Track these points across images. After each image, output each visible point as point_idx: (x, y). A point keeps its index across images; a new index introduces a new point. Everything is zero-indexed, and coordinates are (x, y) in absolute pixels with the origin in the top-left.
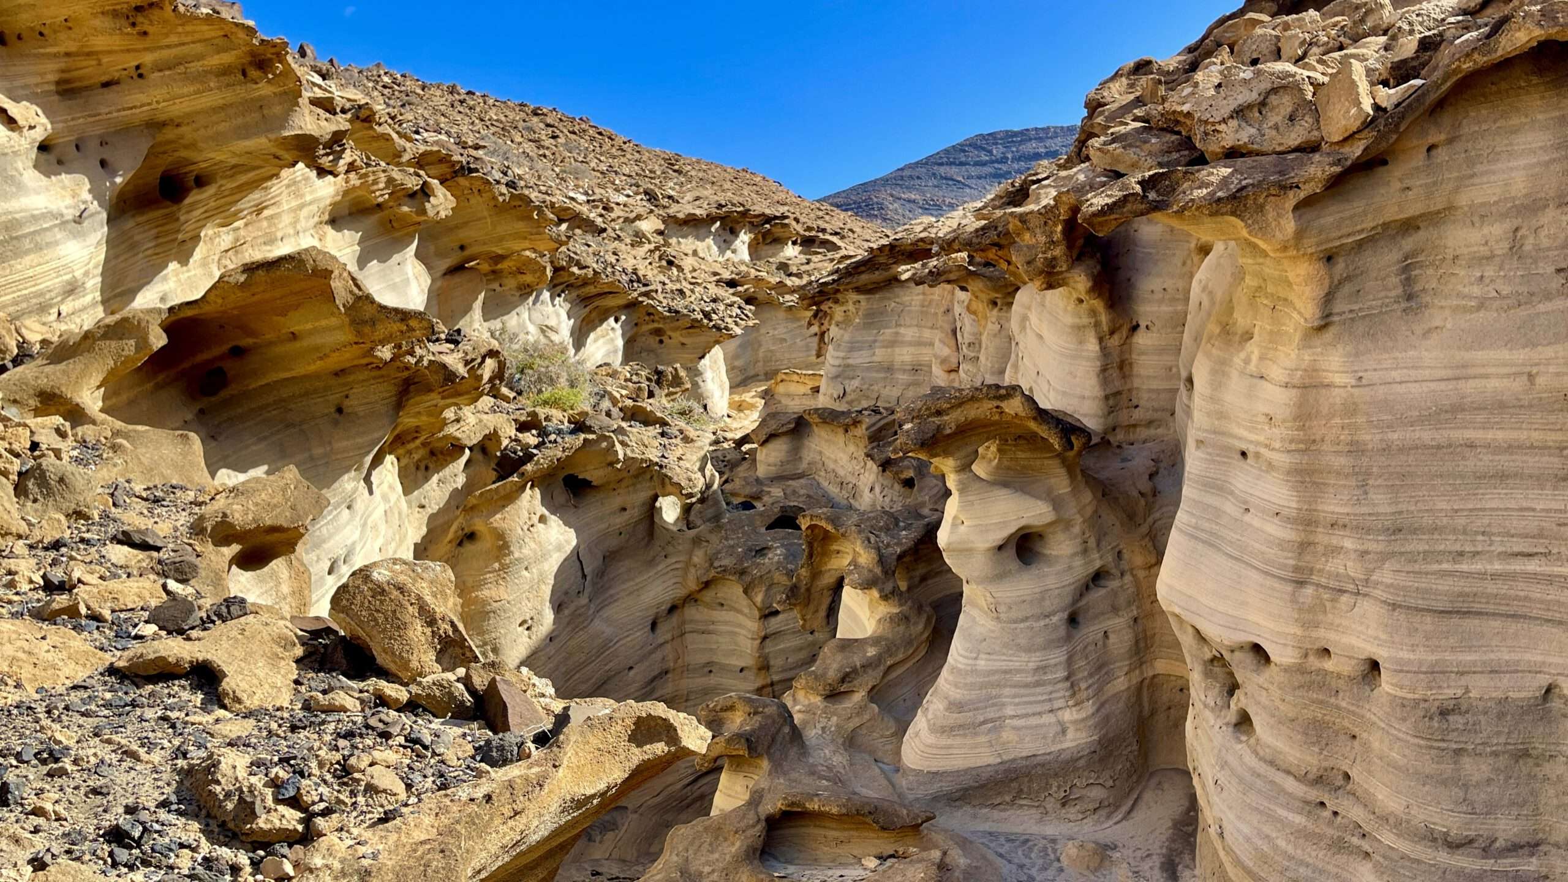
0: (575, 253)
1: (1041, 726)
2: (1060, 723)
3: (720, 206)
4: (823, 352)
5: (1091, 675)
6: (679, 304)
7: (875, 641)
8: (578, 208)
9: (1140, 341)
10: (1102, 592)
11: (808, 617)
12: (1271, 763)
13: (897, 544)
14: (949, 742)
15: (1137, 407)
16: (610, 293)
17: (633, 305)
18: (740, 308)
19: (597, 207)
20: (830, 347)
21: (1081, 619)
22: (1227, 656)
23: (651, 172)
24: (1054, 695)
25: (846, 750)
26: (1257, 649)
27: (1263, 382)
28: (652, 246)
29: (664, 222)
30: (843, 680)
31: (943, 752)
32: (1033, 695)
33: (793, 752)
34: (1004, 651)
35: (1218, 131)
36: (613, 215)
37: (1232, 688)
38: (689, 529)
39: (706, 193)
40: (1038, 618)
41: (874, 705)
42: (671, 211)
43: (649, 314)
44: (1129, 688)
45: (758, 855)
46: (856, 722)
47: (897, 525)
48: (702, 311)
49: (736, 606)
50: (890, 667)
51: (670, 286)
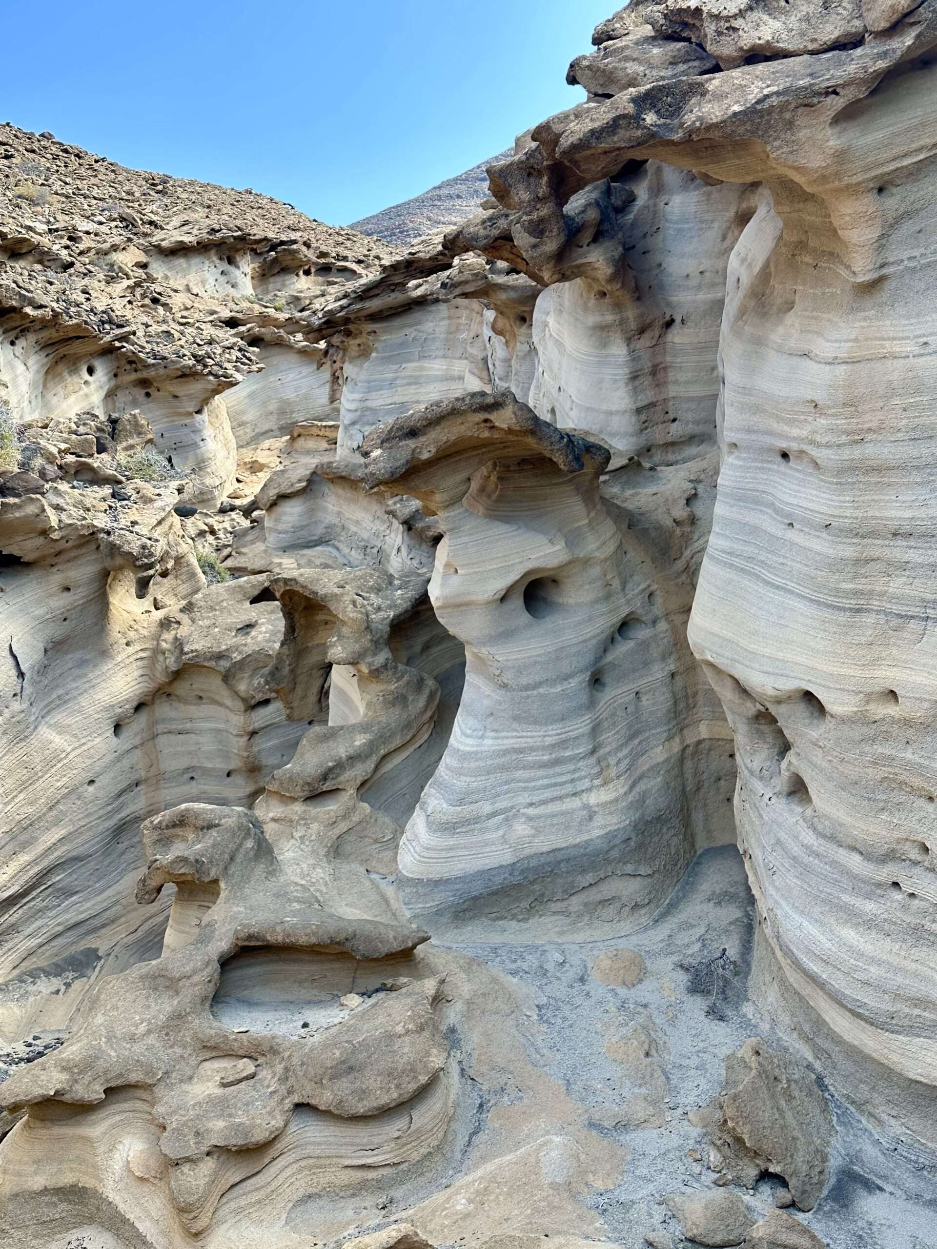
0: (28, 291)
1: (564, 813)
2: (586, 807)
3: (213, 231)
4: (337, 396)
5: (620, 748)
6: (165, 350)
7: (364, 728)
8: (36, 239)
9: (677, 340)
10: (631, 644)
11: (295, 704)
12: (832, 838)
13: (390, 607)
14: (452, 842)
15: (674, 420)
16: (78, 338)
17: (109, 351)
18: (240, 350)
19: (62, 237)
20: (344, 388)
21: (607, 679)
22: (773, 710)
23: (128, 193)
24: (577, 775)
25: (329, 862)
26: (808, 697)
27: (807, 363)
28: (131, 282)
29: (146, 251)
30: (325, 777)
31: (443, 854)
32: (554, 776)
33: (260, 869)
34: (515, 725)
35: (735, 30)
36: (82, 246)
37: (785, 748)
38: (157, 609)
39: (196, 216)
40: (552, 682)
41: (366, 805)
42: (154, 240)
43: (131, 362)
44: (667, 760)
45: (207, 1005)
46: (343, 827)
47: (391, 583)
48: (194, 356)
49: (217, 698)
50: (384, 757)
51: (155, 329)
